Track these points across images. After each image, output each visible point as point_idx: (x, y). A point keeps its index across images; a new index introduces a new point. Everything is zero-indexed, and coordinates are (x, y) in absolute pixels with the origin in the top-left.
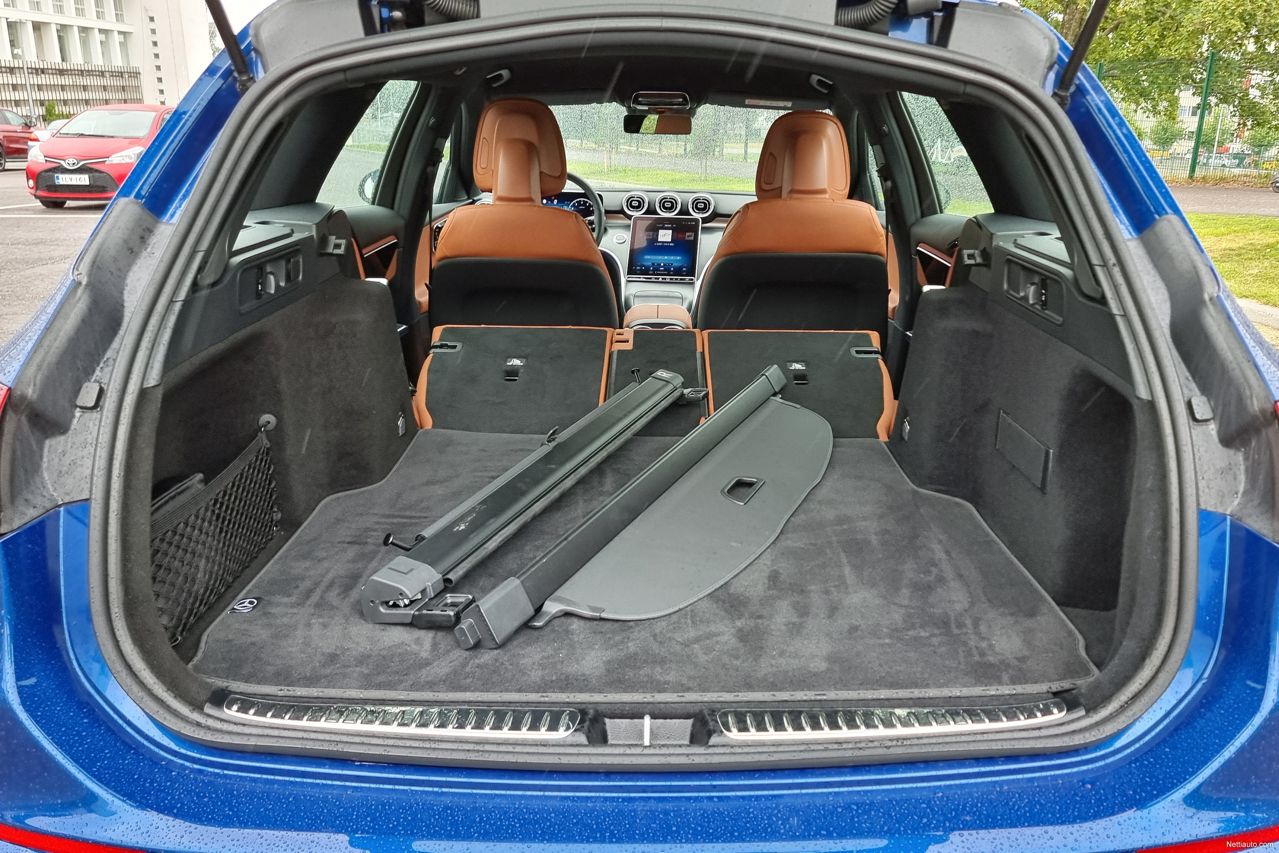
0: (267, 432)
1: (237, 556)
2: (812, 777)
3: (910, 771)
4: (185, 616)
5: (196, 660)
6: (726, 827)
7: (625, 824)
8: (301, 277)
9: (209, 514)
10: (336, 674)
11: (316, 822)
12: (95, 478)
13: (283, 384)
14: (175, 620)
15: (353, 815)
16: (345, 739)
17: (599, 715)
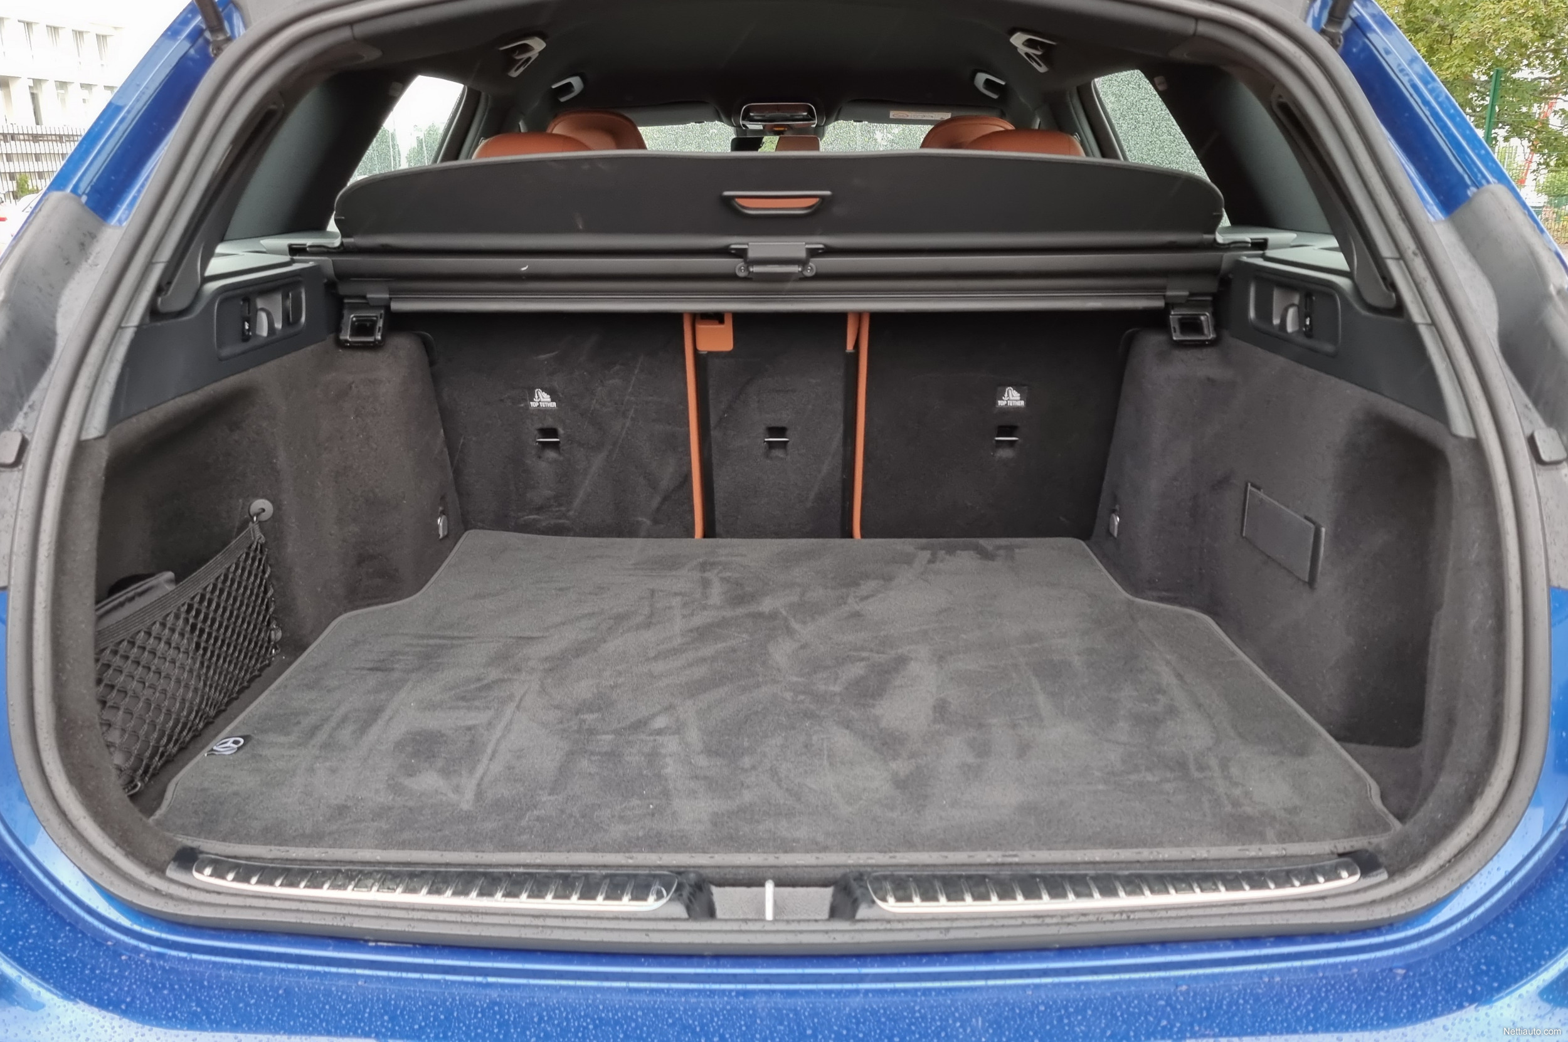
0: (260, 523)
1: (221, 682)
2: (1001, 963)
3: (1140, 955)
4: (148, 754)
5: (159, 814)
6: (882, 1031)
7: (741, 1026)
8: (303, 319)
9: (181, 622)
10: (346, 831)
11: (314, 1022)
12: (14, 558)
13: (282, 459)
14: (132, 759)
15: (364, 1012)
16: (355, 911)
17: (704, 881)
